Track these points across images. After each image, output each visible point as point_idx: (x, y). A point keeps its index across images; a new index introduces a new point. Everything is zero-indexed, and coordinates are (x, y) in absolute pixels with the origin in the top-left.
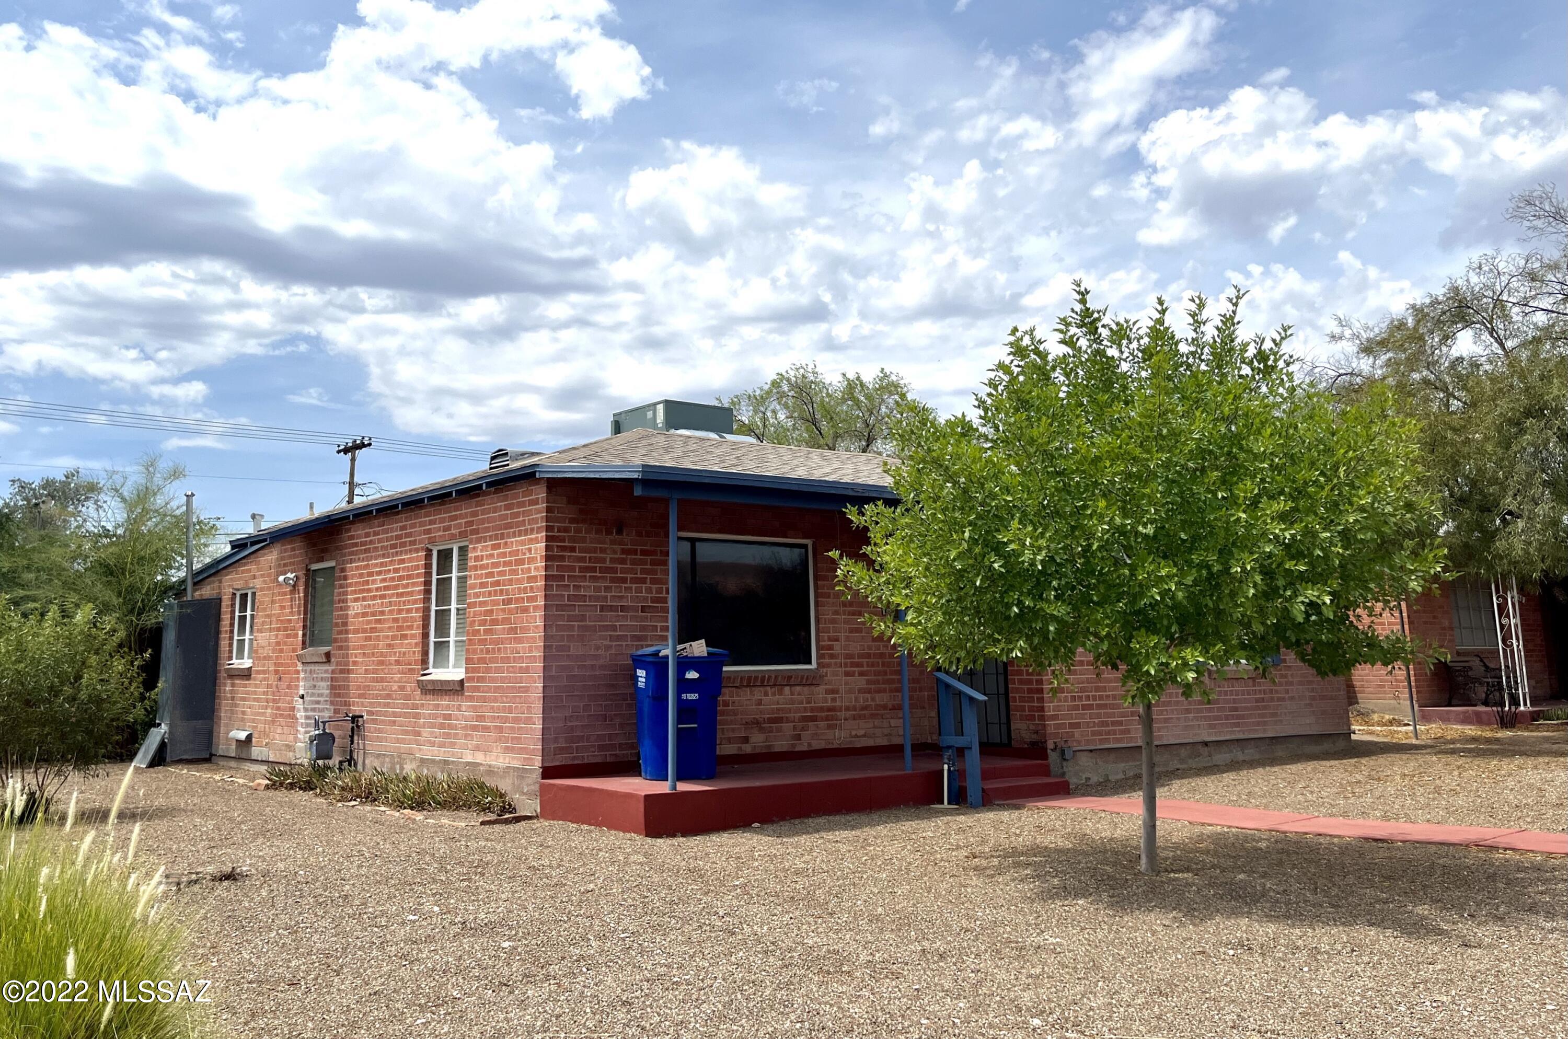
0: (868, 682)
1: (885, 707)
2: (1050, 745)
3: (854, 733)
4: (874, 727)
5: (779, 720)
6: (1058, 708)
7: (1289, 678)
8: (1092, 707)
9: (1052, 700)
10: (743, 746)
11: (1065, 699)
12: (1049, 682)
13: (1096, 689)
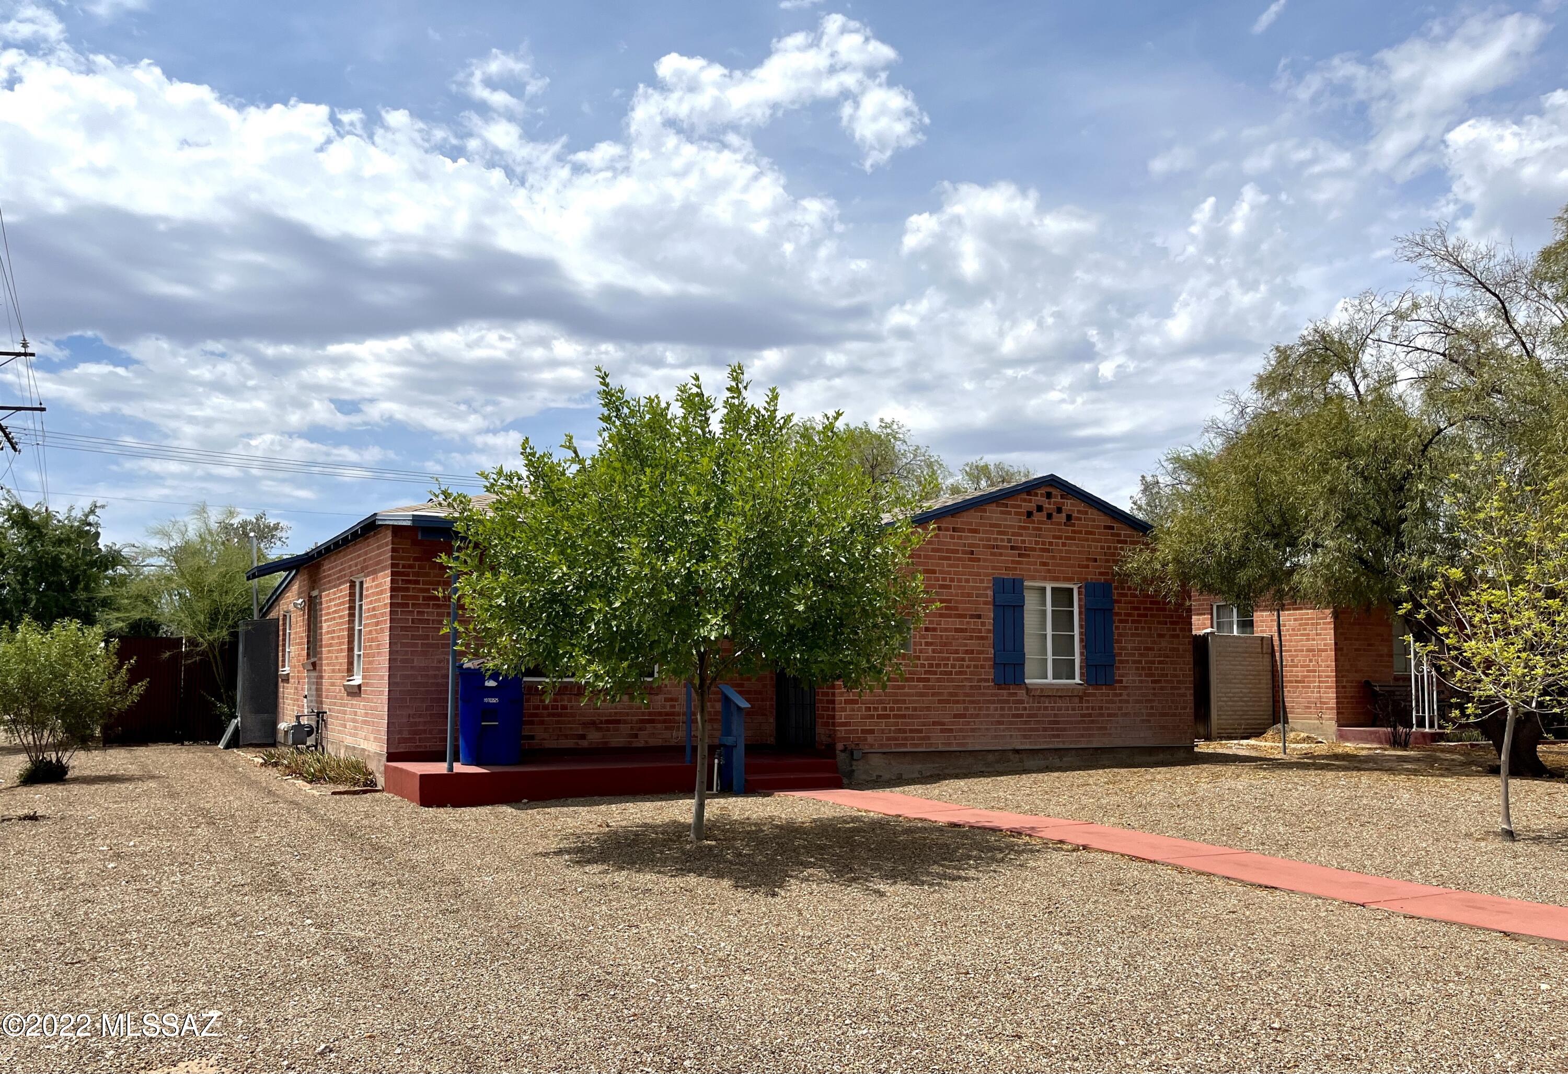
2: (840, 746)
5: (616, 721)
6: (850, 717)
7: (1124, 697)
8: (888, 717)
9: (844, 710)
10: (579, 741)
11: (859, 709)
12: (842, 695)
13: (894, 702)
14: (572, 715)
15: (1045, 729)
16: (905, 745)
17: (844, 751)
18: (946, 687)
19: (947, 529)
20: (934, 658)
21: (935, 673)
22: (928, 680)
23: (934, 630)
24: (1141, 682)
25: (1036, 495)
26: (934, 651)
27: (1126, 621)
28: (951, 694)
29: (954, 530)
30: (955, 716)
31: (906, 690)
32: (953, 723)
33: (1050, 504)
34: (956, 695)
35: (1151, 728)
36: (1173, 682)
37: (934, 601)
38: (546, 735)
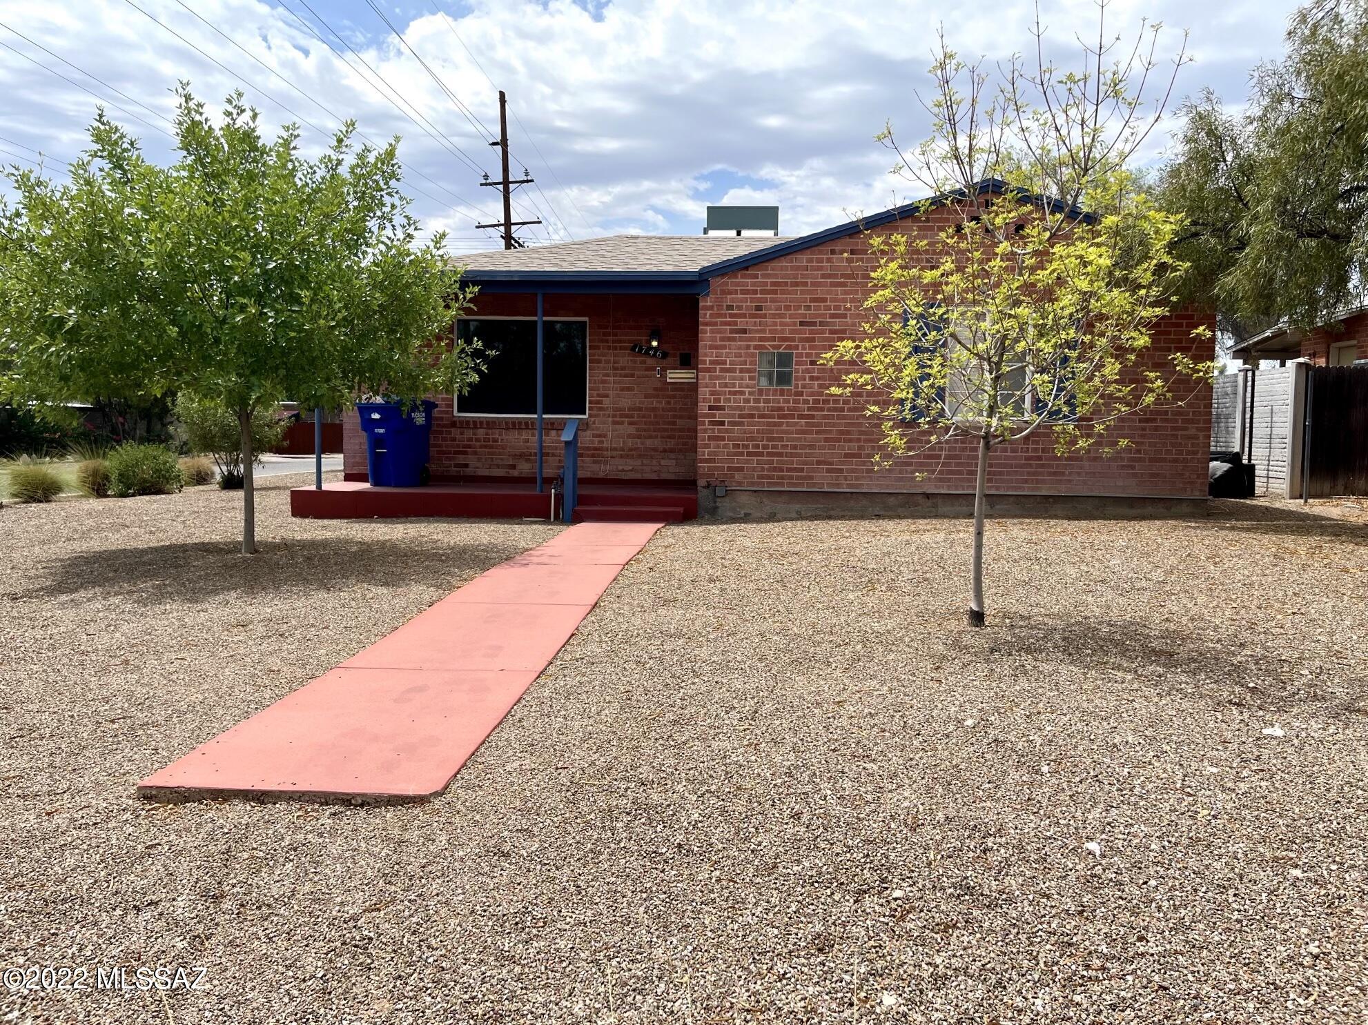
0: (638, 430)
1: (655, 450)
2: (702, 483)
3: (620, 468)
4: (643, 464)
5: (544, 454)
6: (715, 454)
8: (761, 454)
9: (708, 446)
11: (725, 446)
12: (705, 431)
13: (769, 439)
14: (503, 447)
15: (971, 473)
16: (782, 485)
17: (708, 486)
18: (834, 425)
19: (843, 252)
20: (820, 394)
21: (822, 409)
22: (813, 417)
24: (1122, 420)
25: (972, 204)
26: (820, 386)
28: (841, 432)
29: (852, 252)
31: (784, 427)
32: (843, 463)
33: (991, 213)
34: (848, 433)
35: (1135, 475)
36: (1176, 421)
37: (823, 332)
38: (479, 465)
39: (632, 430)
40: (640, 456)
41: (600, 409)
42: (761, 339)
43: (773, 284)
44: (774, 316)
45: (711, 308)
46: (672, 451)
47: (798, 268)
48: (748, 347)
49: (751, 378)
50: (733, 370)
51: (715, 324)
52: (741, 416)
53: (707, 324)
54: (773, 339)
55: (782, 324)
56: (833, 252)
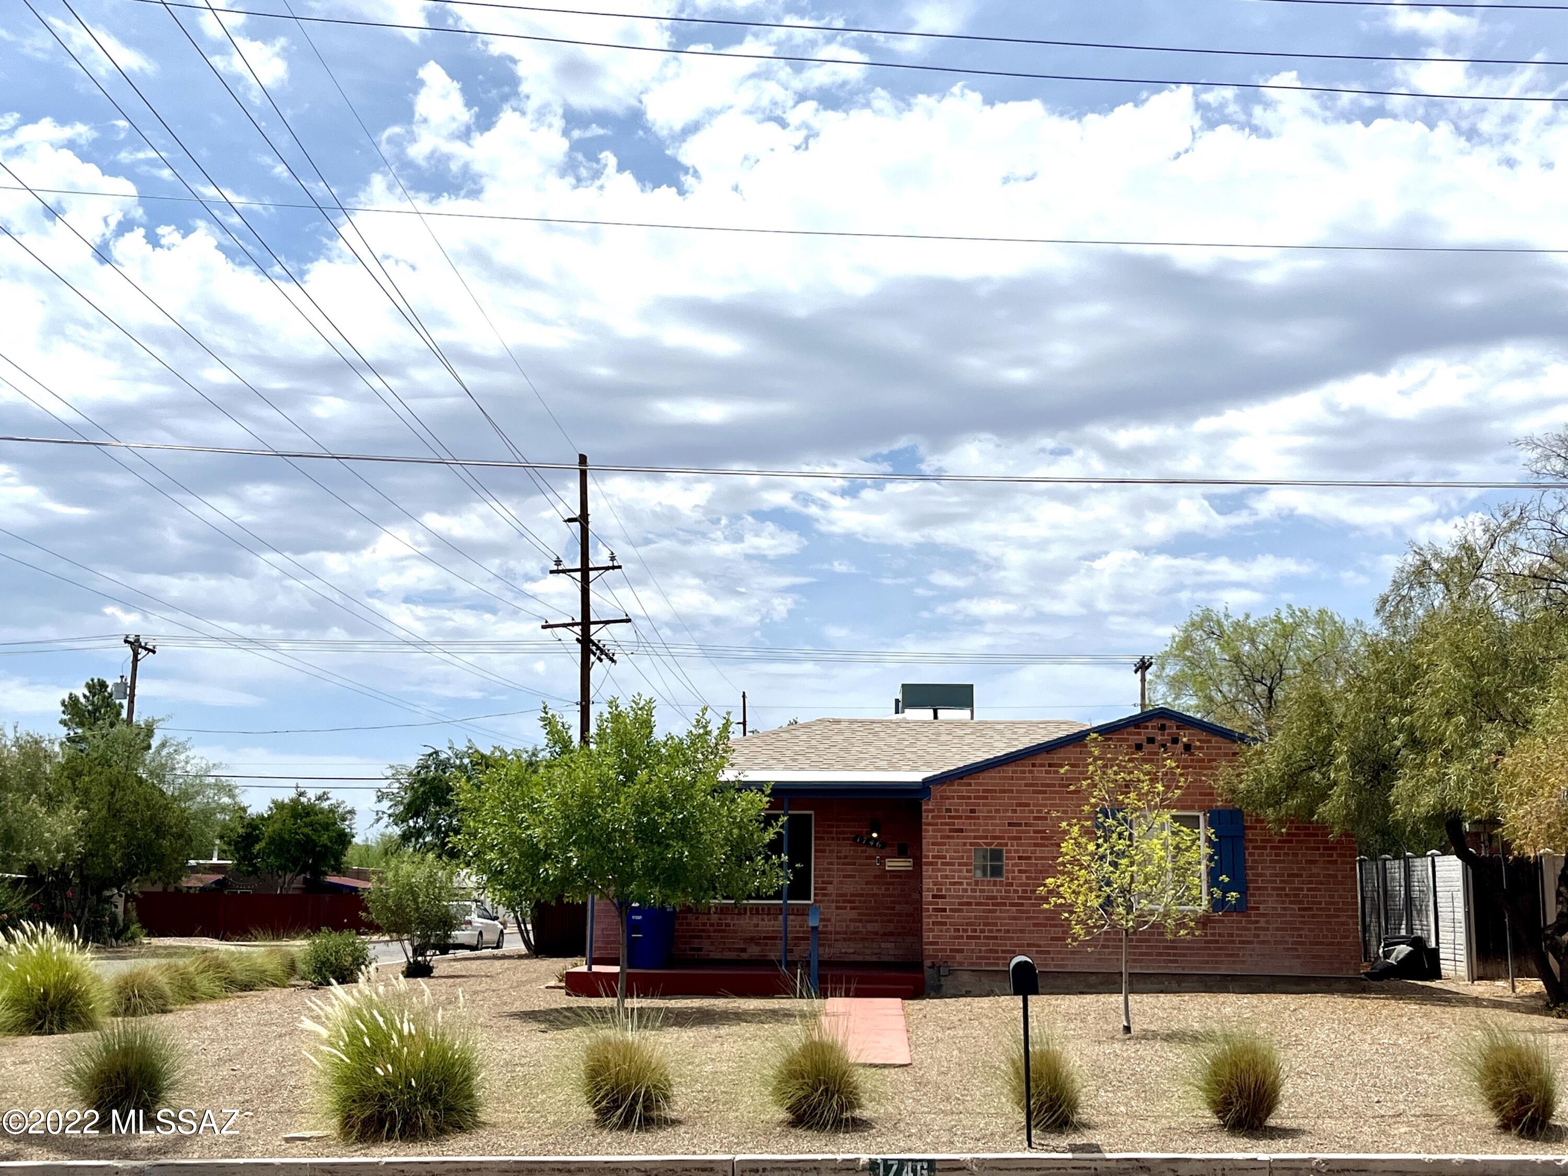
0: (859, 914)
1: (876, 933)
2: (927, 963)
3: (843, 951)
4: (864, 947)
5: (775, 938)
6: (939, 937)
7: (1262, 924)
8: (978, 938)
9: (932, 930)
10: (742, 954)
11: (948, 930)
12: (930, 917)
13: (985, 924)
14: (735, 932)
15: (1160, 954)
16: (998, 964)
17: (933, 966)
18: (1041, 912)
19: (1042, 765)
20: (1027, 885)
21: (1029, 899)
22: (1022, 905)
23: (1029, 858)
24: (1284, 909)
25: (1147, 728)
26: (1028, 878)
27: (1265, 848)
28: (1047, 918)
29: (1050, 765)
30: (1052, 939)
31: (998, 914)
32: (1050, 946)
33: (1163, 735)
34: (1053, 919)
35: (1298, 957)
36: (1329, 910)
37: (1028, 832)
38: (712, 948)
39: (854, 914)
40: (863, 939)
41: (825, 895)
42: (975, 838)
43: (984, 791)
44: (986, 818)
45: (932, 811)
46: (891, 934)
47: (1005, 778)
48: (965, 844)
49: (968, 871)
50: (953, 864)
51: (937, 824)
52: (960, 904)
53: (929, 824)
54: (986, 837)
55: (992, 825)
56: (1034, 765)
